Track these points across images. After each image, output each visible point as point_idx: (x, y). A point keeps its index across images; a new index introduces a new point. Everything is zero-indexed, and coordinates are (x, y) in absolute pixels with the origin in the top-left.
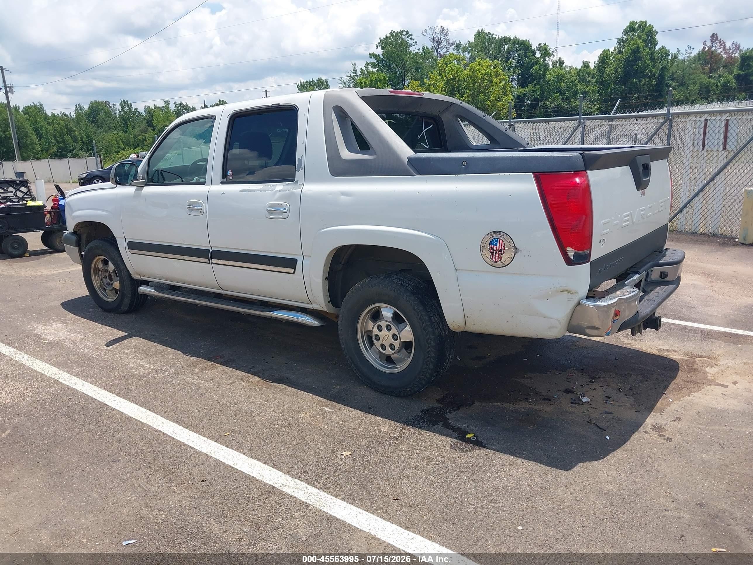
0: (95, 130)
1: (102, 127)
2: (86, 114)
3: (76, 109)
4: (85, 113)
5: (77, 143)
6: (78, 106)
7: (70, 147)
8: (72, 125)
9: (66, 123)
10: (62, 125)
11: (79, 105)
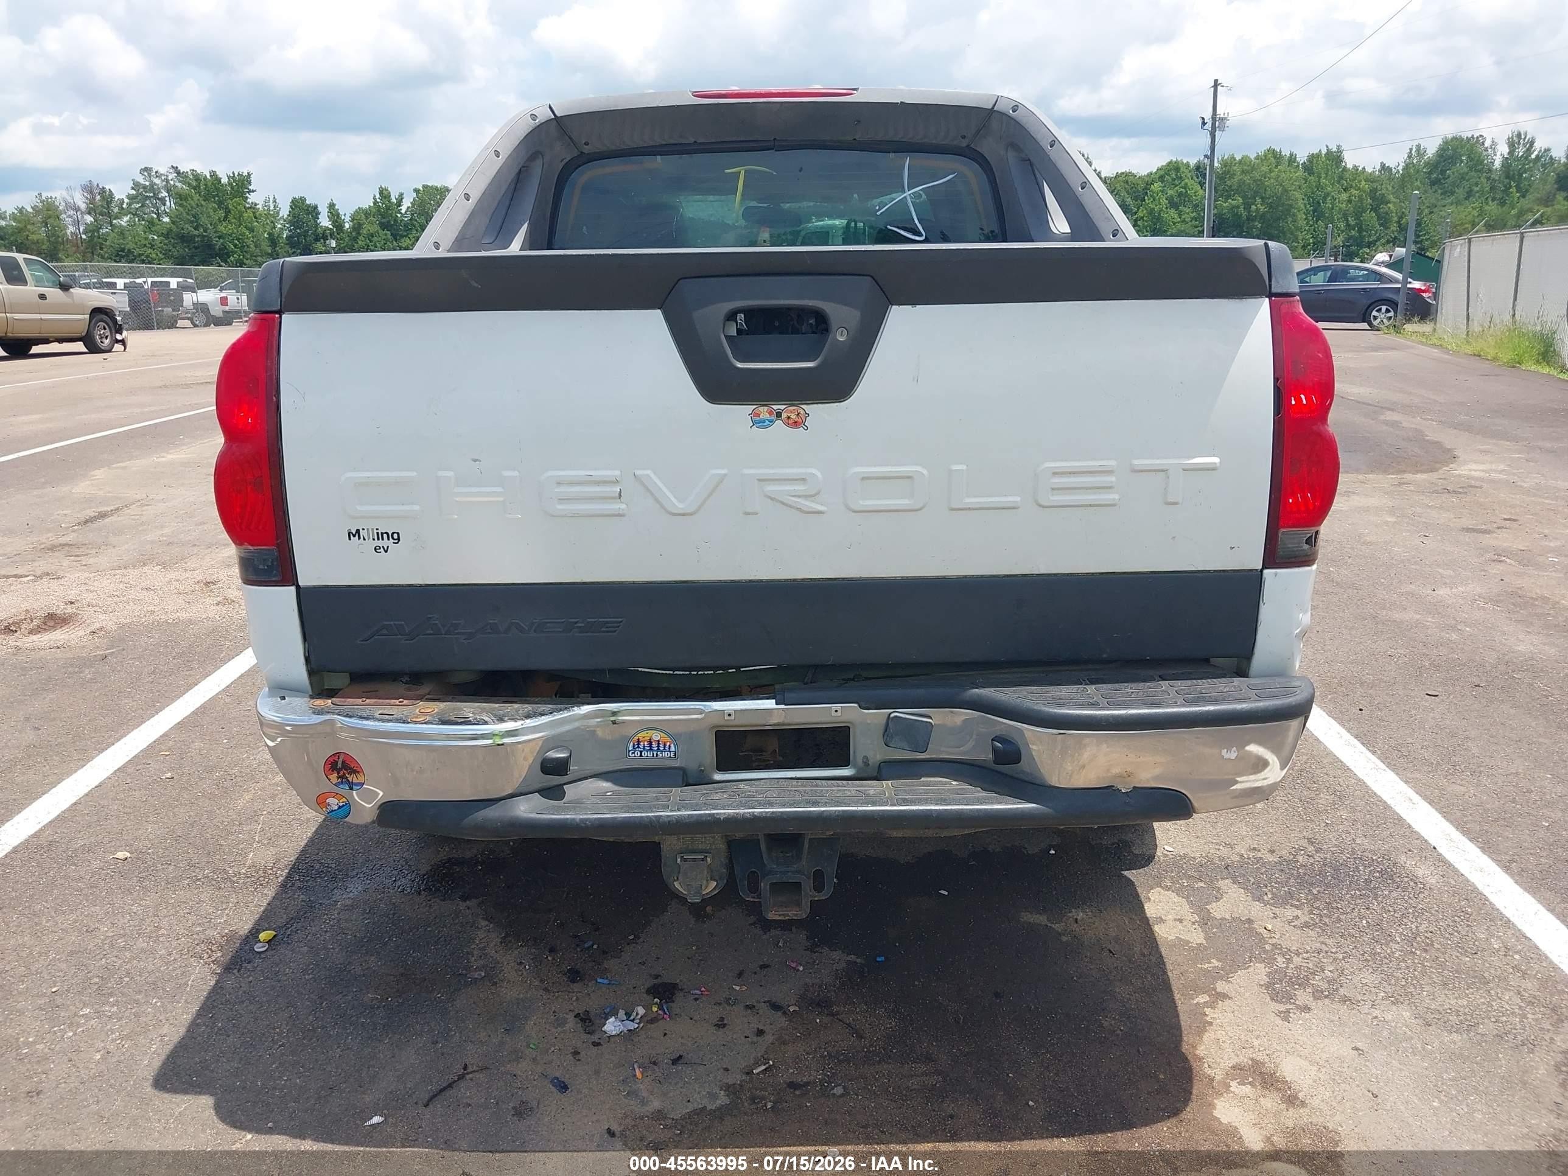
0: (1437, 199)
1: (1453, 193)
2: (1427, 164)
3: (1410, 157)
4: (1425, 162)
5: (1387, 228)
6: (1414, 150)
7: (1370, 236)
8: (1387, 190)
9: (1375, 185)
10: (1364, 192)
11: (1418, 146)
